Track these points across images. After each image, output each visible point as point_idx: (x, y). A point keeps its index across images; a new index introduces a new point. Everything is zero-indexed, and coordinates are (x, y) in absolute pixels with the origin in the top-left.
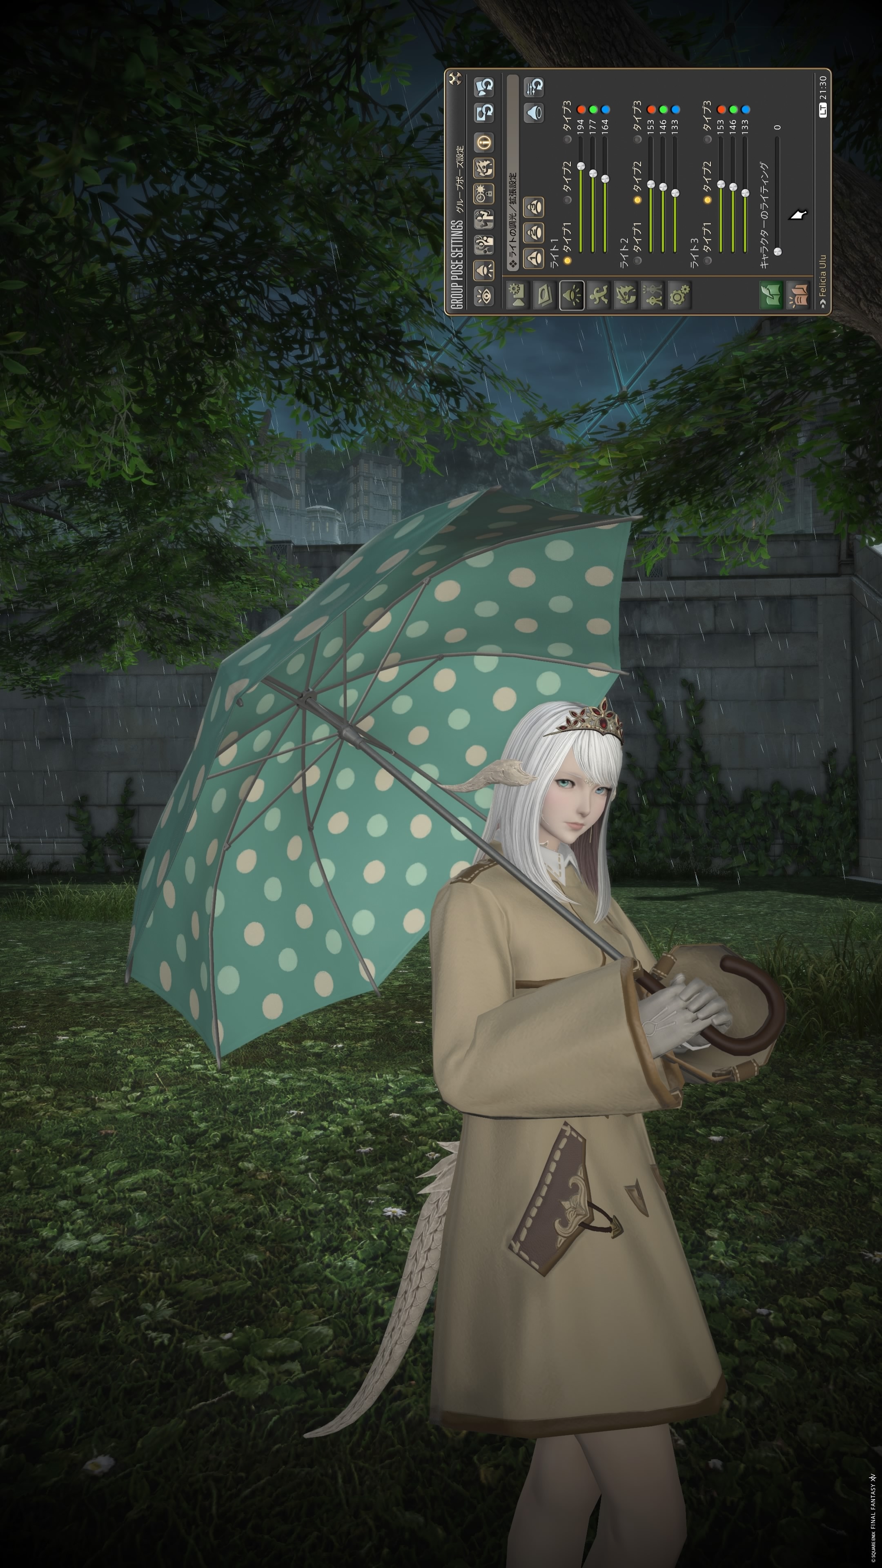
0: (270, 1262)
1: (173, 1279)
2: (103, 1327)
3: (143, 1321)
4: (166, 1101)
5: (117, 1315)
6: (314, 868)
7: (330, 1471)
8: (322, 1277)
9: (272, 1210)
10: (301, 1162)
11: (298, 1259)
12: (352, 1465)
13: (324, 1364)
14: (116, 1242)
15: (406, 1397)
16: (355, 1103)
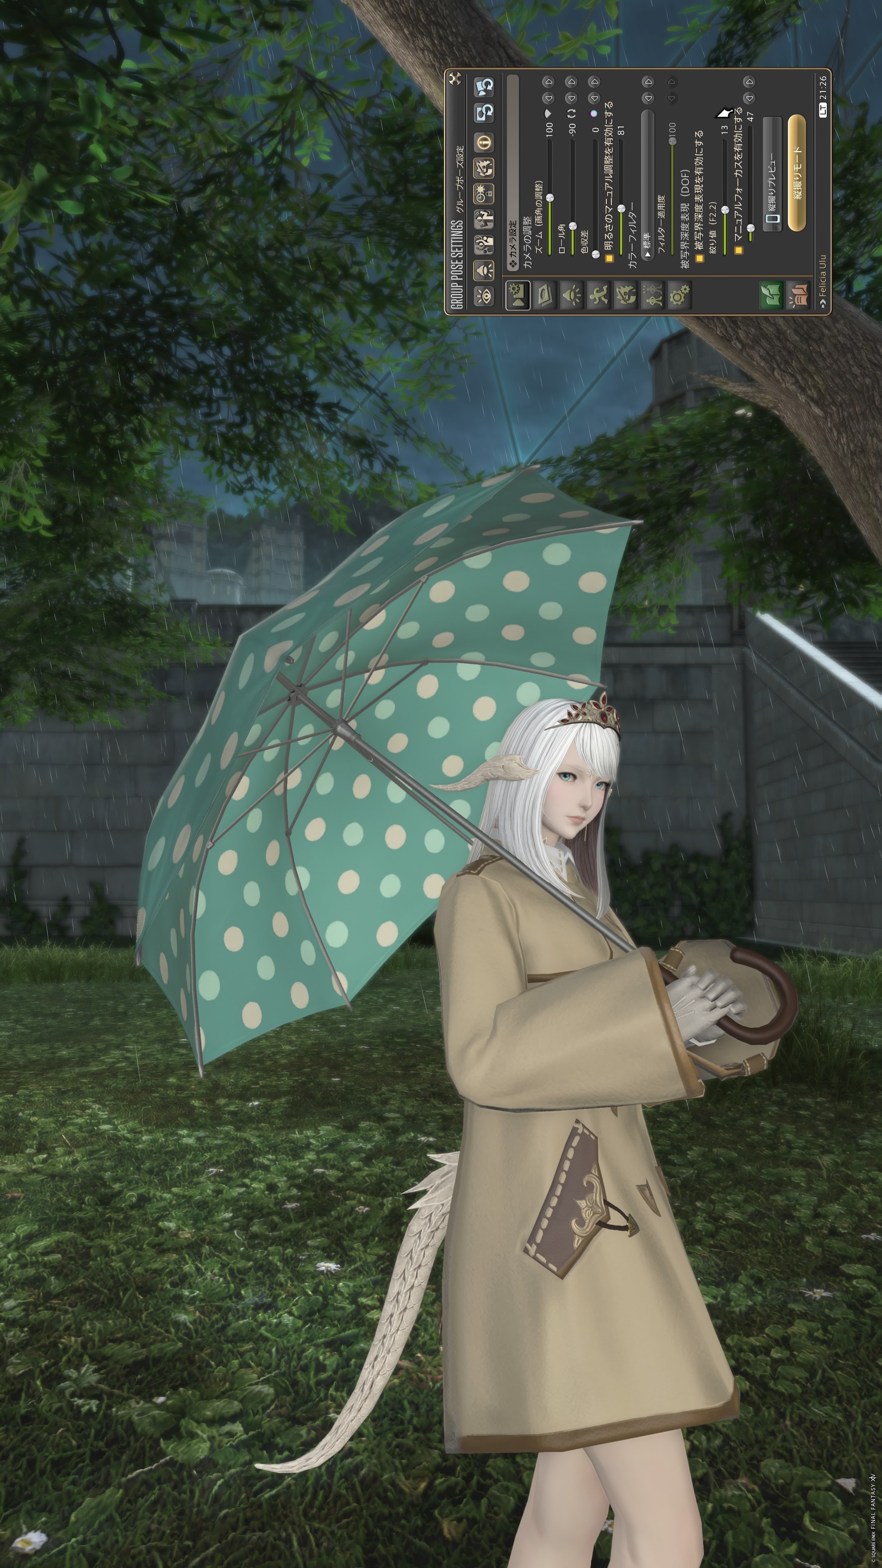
0: (200, 1323)
1: (97, 1343)
2: (23, 1396)
3: (67, 1388)
4: (75, 1162)
5: (38, 1382)
6: (290, 876)
7: (284, 1534)
8: (256, 1336)
9: (198, 1269)
10: (226, 1220)
11: (230, 1318)
12: (307, 1527)
13: (268, 1424)
14: (31, 1307)
15: (358, 1454)
16: (276, 1160)
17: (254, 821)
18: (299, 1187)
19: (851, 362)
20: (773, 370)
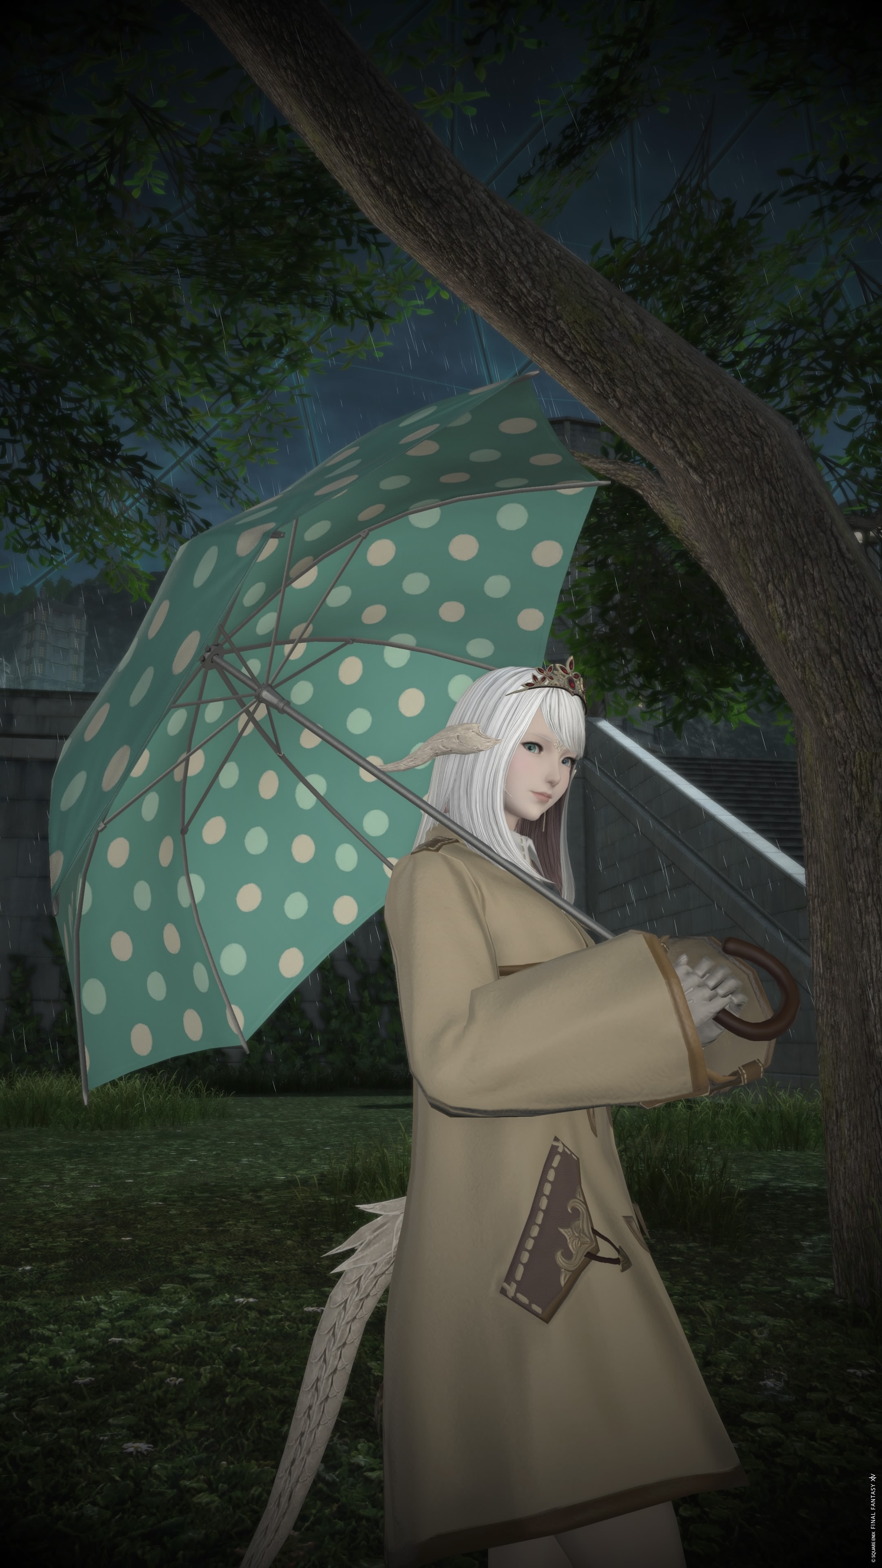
6: (183, 882)
8: (52, 1532)
11: (16, 1513)
16: (60, 1330)
17: (150, 807)
18: (91, 1360)
19: (730, 430)
20: (651, 432)
